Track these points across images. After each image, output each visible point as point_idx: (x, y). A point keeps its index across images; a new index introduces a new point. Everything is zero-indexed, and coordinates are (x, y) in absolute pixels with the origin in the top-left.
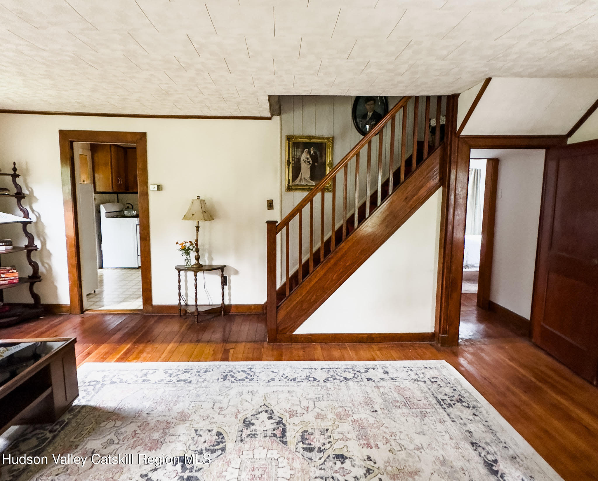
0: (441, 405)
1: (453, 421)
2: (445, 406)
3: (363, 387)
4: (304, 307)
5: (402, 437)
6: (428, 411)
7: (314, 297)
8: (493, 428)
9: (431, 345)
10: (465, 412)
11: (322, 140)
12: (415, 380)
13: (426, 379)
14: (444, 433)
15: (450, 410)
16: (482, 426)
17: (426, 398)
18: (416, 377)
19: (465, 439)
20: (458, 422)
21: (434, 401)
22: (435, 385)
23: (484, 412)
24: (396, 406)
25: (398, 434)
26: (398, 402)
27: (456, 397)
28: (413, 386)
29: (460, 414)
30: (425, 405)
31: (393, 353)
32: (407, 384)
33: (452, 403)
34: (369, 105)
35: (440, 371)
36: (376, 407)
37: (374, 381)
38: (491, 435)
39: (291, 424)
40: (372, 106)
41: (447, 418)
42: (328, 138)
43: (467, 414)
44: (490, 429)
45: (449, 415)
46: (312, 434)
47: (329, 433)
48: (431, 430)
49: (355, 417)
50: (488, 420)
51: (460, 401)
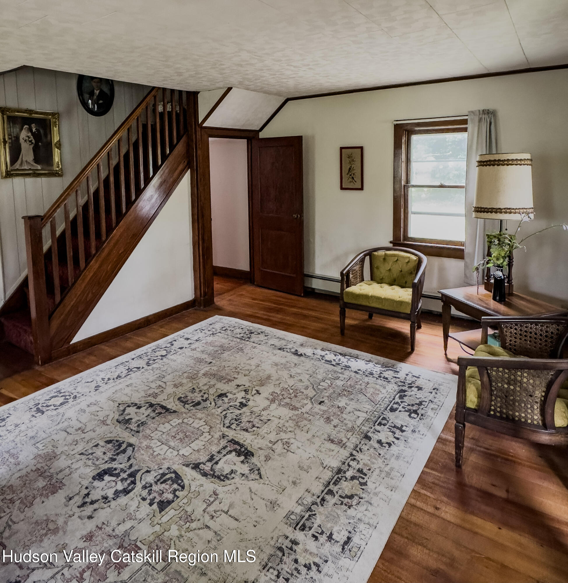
0: (245, 340)
1: (260, 344)
2: (247, 339)
3: (184, 355)
4: (80, 310)
5: (243, 366)
6: (241, 346)
7: (90, 295)
8: (281, 337)
9: (195, 310)
10: (260, 337)
11: (45, 116)
12: (213, 334)
13: (219, 331)
14: (262, 352)
15: (252, 340)
16: (275, 339)
17: (232, 341)
18: (211, 333)
19: (274, 349)
20: (262, 344)
21: (239, 340)
22: (229, 332)
23: (269, 332)
24: (219, 353)
25: (239, 366)
26: (217, 351)
27: (247, 332)
28: (215, 338)
29: (259, 339)
30: (235, 344)
31: (175, 325)
32: (210, 339)
33: (249, 336)
34: (95, 82)
35: (222, 322)
36: (209, 360)
37: (186, 348)
38: (283, 341)
39: (163, 401)
40: (99, 84)
41: (254, 345)
42: (53, 114)
43: (262, 337)
44: (280, 339)
45: (253, 343)
46: (187, 396)
47: (197, 390)
48: (253, 355)
49: (202, 372)
50: (275, 335)
51: (252, 333)
